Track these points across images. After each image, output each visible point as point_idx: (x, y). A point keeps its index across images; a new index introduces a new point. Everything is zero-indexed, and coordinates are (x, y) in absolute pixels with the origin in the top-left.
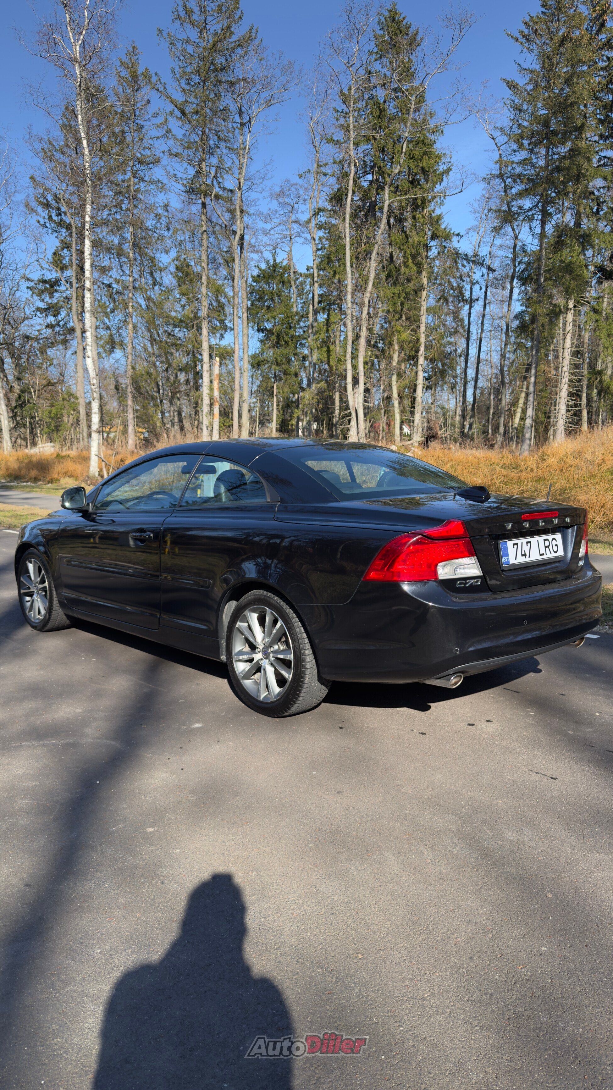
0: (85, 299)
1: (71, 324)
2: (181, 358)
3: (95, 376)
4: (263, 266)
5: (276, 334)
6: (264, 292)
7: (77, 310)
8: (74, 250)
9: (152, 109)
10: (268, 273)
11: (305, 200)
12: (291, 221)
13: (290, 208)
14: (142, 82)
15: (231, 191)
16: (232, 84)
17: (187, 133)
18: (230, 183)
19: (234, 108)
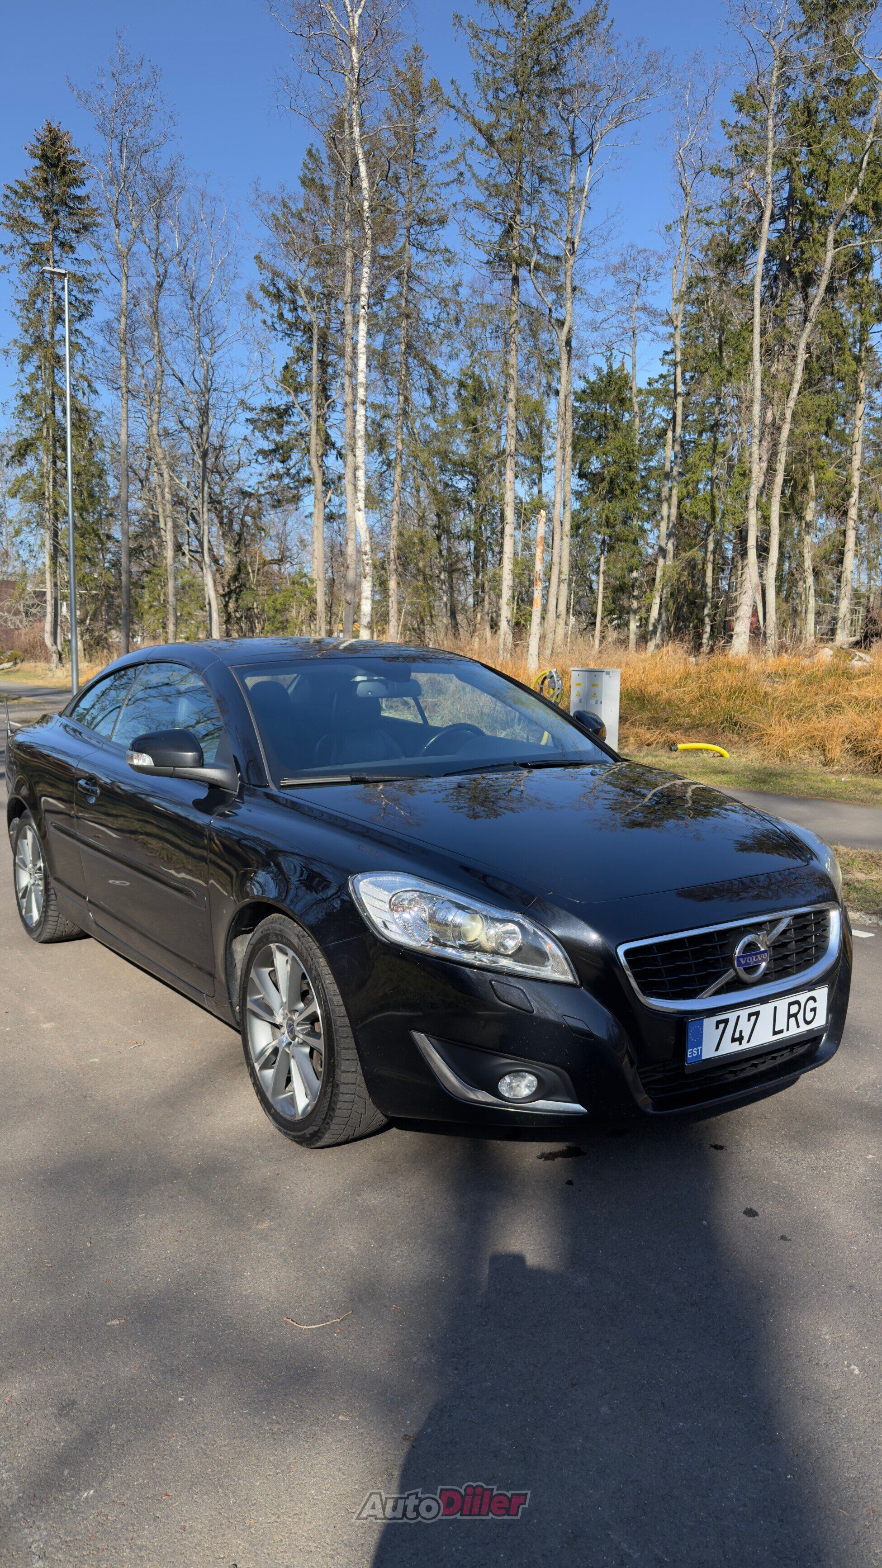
0: (357, 418)
1: (306, 473)
2: (461, 520)
3: (368, 539)
4: (593, 377)
5: (608, 479)
6: (592, 416)
7: (317, 451)
8: (314, 362)
9: (439, 142)
10: (599, 387)
11: (657, 275)
12: (635, 306)
13: (633, 287)
14: (427, 101)
15: (557, 258)
16: (563, 92)
17: (494, 172)
18: (554, 246)
19: (564, 131)
